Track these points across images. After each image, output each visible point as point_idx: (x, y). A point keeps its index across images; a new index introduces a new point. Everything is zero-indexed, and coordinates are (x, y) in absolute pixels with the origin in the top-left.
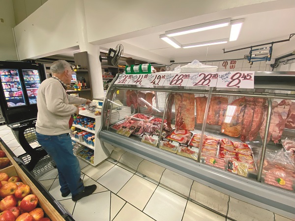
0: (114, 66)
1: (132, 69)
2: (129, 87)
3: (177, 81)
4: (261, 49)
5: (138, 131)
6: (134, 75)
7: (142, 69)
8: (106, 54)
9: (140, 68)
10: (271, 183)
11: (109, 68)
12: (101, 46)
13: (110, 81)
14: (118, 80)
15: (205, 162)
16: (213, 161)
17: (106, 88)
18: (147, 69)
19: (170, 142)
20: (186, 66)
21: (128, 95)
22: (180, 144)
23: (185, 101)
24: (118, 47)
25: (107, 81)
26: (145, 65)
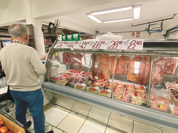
0: (53, 35)
1: (66, 37)
2: (65, 50)
3: (97, 46)
4: (155, 24)
5: (72, 81)
6: (68, 42)
7: (74, 37)
8: (47, 26)
9: (72, 36)
10: (155, 108)
11: (49, 37)
12: (43, 20)
13: (50, 46)
14: (56, 45)
15: (116, 98)
16: (121, 97)
17: (47, 51)
18: (77, 37)
19: (94, 87)
20: (103, 36)
21: (64, 56)
22: (100, 88)
23: (103, 59)
24: (56, 21)
25: (48, 46)
26: (75, 35)
